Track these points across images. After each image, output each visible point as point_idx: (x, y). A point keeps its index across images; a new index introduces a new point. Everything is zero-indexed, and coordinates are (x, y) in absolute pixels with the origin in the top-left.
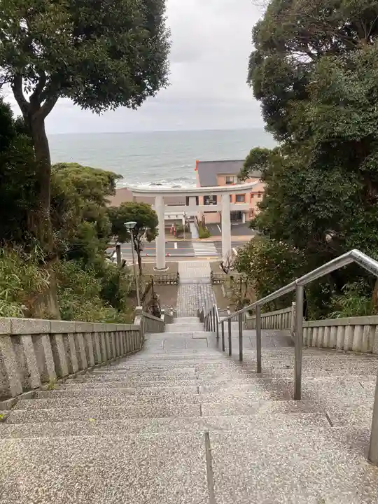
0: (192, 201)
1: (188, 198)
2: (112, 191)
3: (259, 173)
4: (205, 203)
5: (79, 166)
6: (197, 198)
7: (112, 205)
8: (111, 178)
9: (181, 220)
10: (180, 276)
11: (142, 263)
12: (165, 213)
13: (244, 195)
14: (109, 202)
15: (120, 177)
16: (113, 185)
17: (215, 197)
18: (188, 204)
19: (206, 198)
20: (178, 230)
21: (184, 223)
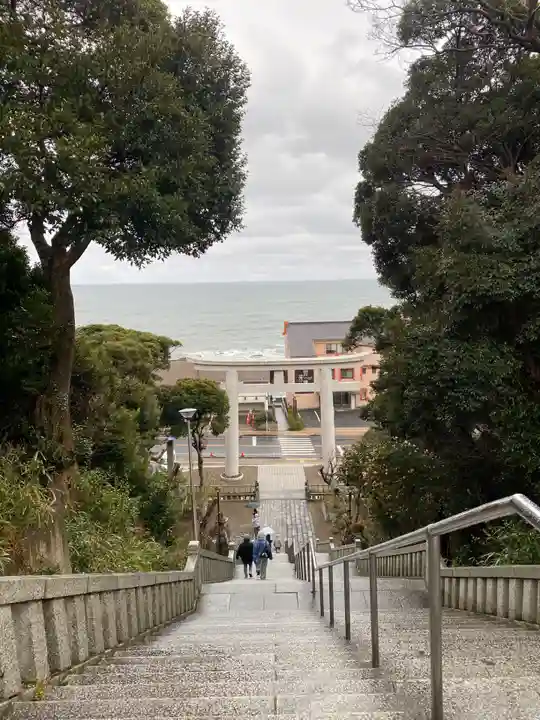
0: (279, 377)
1: (272, 373)
2: (165, 364)
3: (372, 340)
4: (297, 381)
5: (120, 330)
6: (285, 373)
7: (163, 383)
8: (165, 345)
9: (262, 404)
10: (260, 488)
11: (204, 467)
12: (239, 395)
13: (352, 370)
14: (160, 379)
15: (177, 344)
16: (167, 355)
17: (311, 373)
18: (272, 381)
19: (298, 373)
20: (258, 419)
21: (267, 408)
